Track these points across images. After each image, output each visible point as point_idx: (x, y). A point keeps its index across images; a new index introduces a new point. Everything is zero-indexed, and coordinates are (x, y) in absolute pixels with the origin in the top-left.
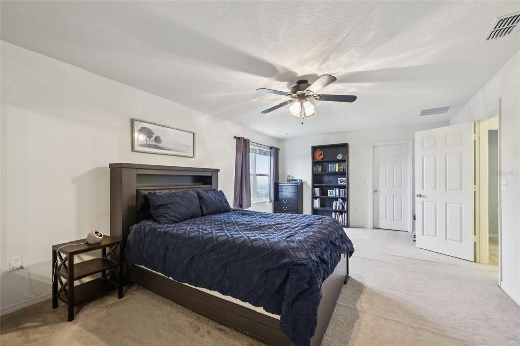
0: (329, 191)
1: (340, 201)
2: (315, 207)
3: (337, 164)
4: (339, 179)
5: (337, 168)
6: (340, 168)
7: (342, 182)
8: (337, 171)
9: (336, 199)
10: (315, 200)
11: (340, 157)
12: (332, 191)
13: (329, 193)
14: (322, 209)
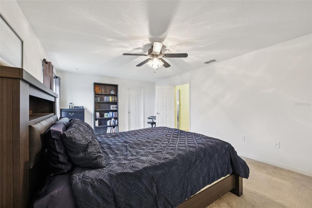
0: (105, 114)
1: (113, 119)
2: (96, 126)
3: (111, 97)
4: (111, 106)
5: (111, 99)
6: (113, 99)
7: (113, 108)
8: (111, 101)
9: (110, 119)
10: (96, 121)
11: (112, 92)
12: (107, 114)
13: (105, 115)
14: (100, 126)
